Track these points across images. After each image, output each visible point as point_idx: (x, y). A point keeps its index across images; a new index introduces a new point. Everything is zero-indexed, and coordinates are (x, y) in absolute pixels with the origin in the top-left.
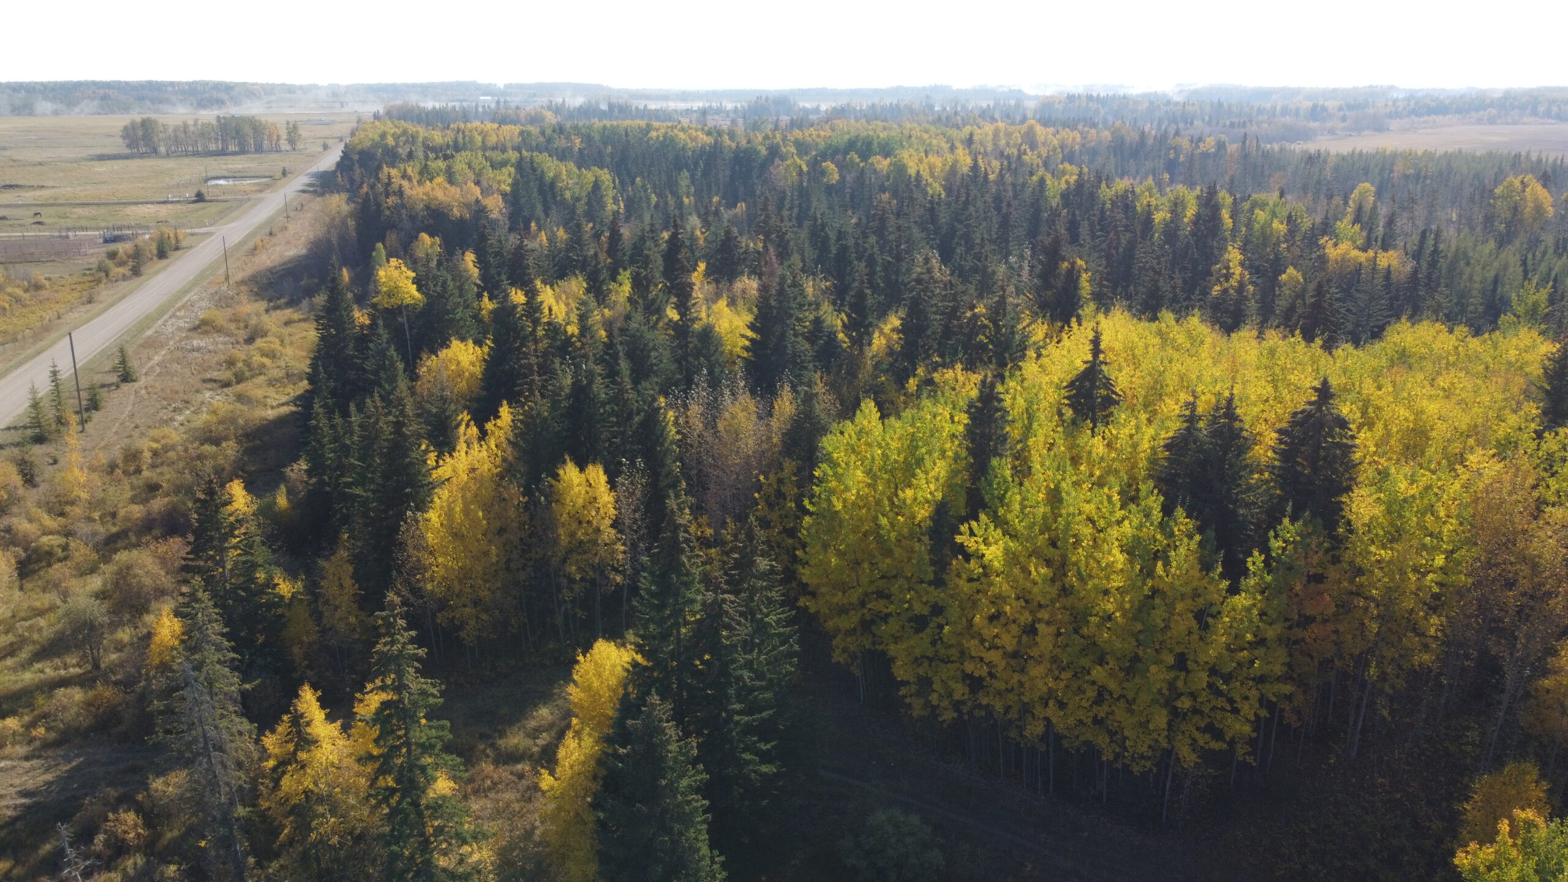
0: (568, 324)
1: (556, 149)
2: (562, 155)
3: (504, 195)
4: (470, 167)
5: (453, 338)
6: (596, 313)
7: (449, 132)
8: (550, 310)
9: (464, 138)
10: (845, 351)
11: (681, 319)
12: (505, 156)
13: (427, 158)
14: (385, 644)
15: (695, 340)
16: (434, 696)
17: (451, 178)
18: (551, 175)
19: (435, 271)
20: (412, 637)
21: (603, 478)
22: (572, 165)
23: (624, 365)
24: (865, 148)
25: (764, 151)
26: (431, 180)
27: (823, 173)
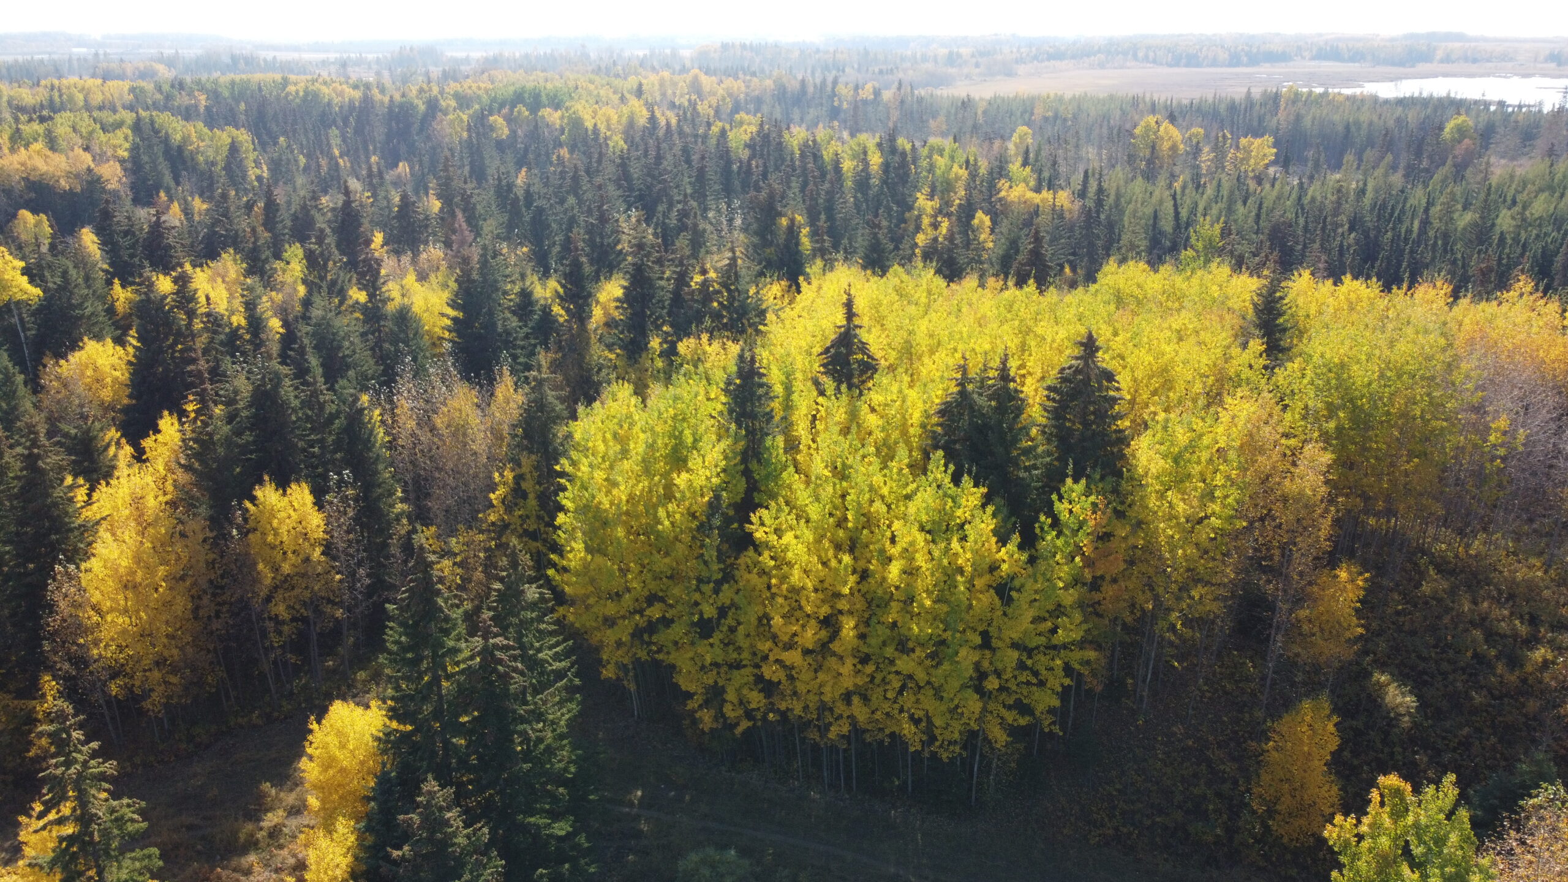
0: (233, 313)
1: (179, 107)
2: (188, 114)
3: (122, 161)
4: (75, 130)
5: (86, 339)
6: (265, 299)
7: (41, 89)
8: (208, 298)
9: (61, 96)
10: (562, 325)
11: (370, 301)
12: (117, 117)
13: (17, 120)
14: (56, 766)
15: (390, 324)
16: (133, 820)
17: (52, 143)
18: (178, 137)
19: (49, 258)
20: (94, 750)
21: (309, 499)
22: (200, 125)
23: (314, 361)
24: (535, 101)
25: (422, 108)
26: (27, 146)
27: (492, 128)
